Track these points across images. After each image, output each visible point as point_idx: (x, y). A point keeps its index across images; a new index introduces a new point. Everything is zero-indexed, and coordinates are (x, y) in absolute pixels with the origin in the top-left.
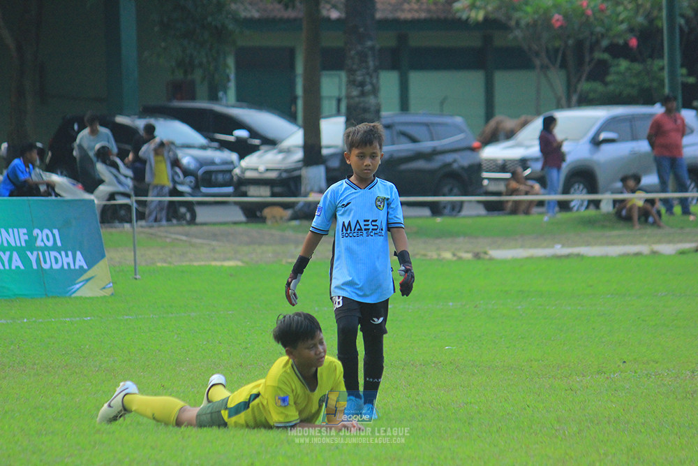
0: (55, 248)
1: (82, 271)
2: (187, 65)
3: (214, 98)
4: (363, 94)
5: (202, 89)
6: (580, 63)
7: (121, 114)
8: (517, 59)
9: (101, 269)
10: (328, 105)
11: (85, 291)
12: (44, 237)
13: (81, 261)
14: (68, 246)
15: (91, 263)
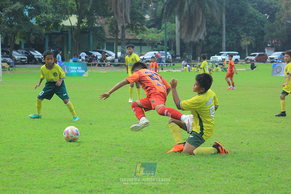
0: (81, 69)
1: (84, 73)
2: (99, 45)
3: (103, 49)
4: (123, 49)
5: (101, 48)
6: (153, 45)
7: (90, 51)
8: (145, 45)
9: (87, 72)
10: (119, 50)
11: (84, 75)
12: (79, 68)
13: (84, 71)
14: (82, 69)
15: (85, 72)
